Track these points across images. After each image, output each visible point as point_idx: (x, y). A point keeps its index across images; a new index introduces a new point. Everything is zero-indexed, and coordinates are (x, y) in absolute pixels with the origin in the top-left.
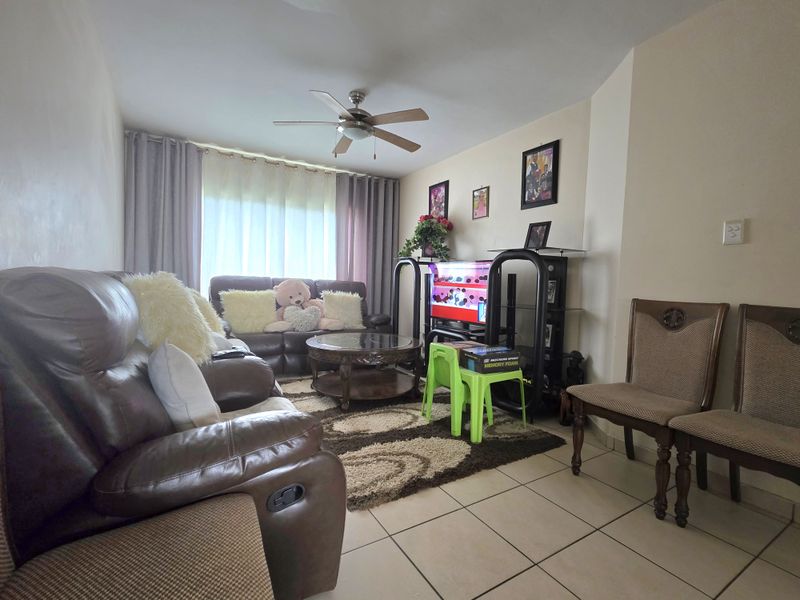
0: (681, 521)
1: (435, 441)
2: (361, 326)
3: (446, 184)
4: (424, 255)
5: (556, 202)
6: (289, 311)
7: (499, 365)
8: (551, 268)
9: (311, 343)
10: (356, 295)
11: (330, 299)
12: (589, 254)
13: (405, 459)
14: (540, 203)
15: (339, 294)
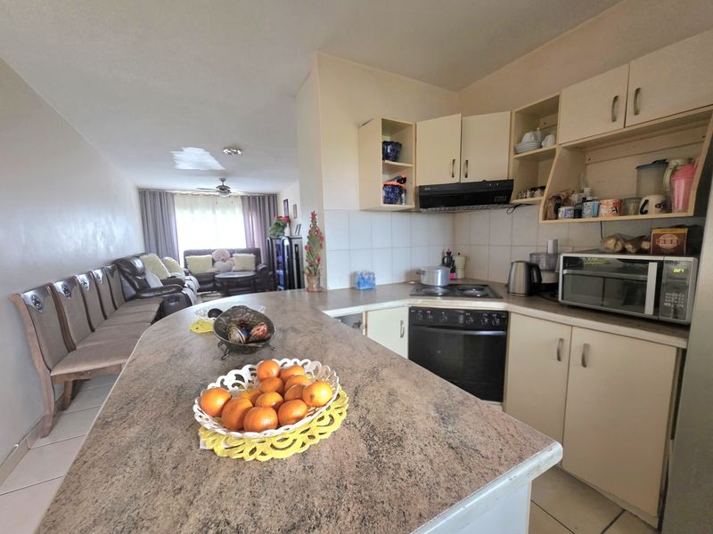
3: (287, 200)
9: (216, 276)
10: (252, 255)
11: (237, 257)
15: (242, 255)
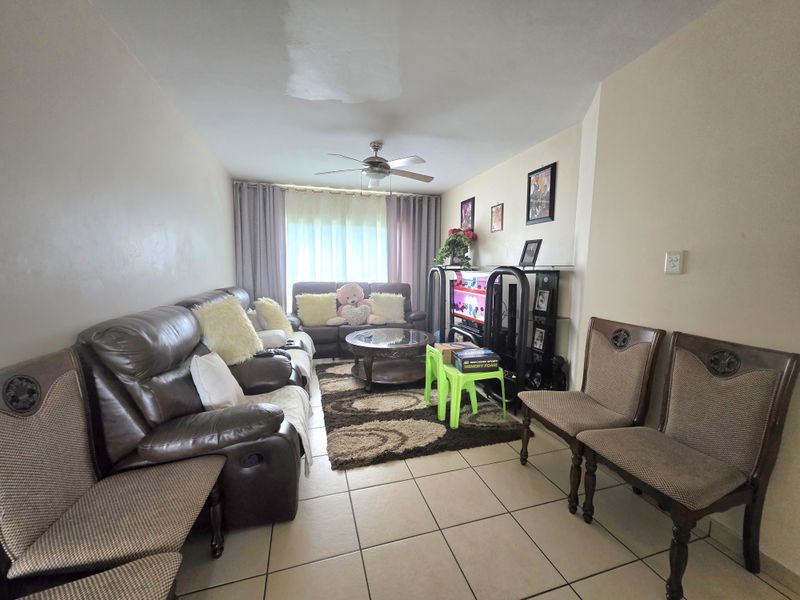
0: (588, 518)
1: (423, 422)
2: (402, 321)
3: (473, 200)
4: (453, 264)
5: (553, 219)
6: (345, 309)
7: (478, 366)
8: (546, 280)
10: (400, 296)
11: (377, 300)
12: (576, 269)
13: (390, 435)
14: (541, 220)
15: (384, 295)
